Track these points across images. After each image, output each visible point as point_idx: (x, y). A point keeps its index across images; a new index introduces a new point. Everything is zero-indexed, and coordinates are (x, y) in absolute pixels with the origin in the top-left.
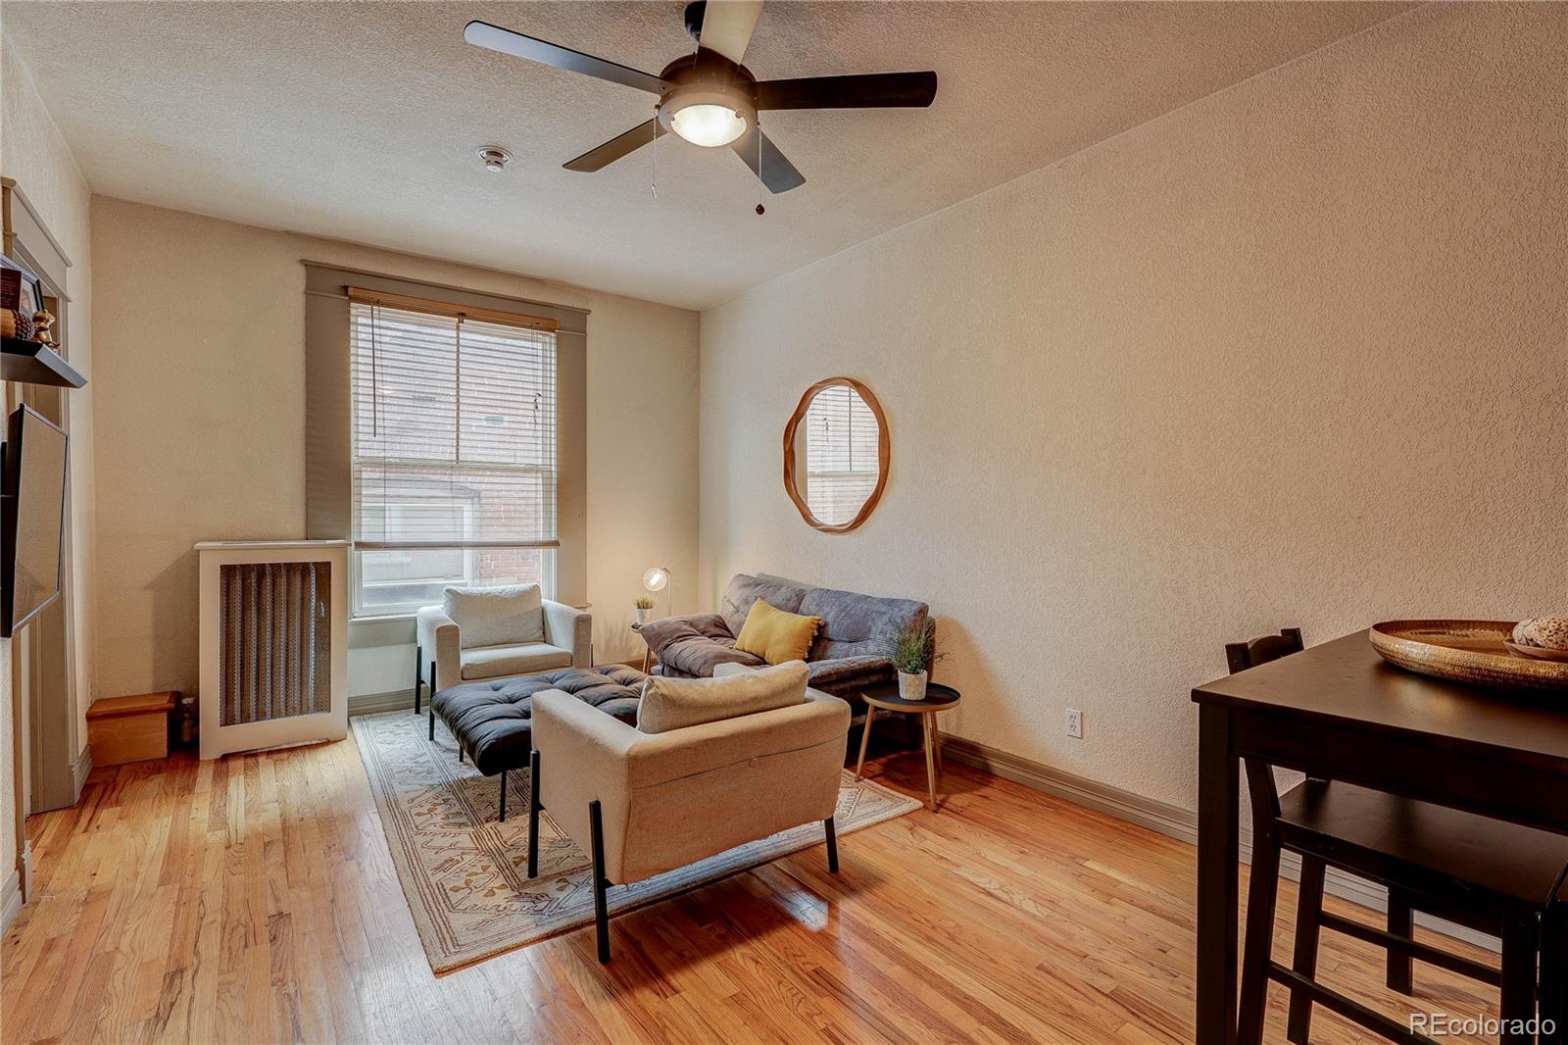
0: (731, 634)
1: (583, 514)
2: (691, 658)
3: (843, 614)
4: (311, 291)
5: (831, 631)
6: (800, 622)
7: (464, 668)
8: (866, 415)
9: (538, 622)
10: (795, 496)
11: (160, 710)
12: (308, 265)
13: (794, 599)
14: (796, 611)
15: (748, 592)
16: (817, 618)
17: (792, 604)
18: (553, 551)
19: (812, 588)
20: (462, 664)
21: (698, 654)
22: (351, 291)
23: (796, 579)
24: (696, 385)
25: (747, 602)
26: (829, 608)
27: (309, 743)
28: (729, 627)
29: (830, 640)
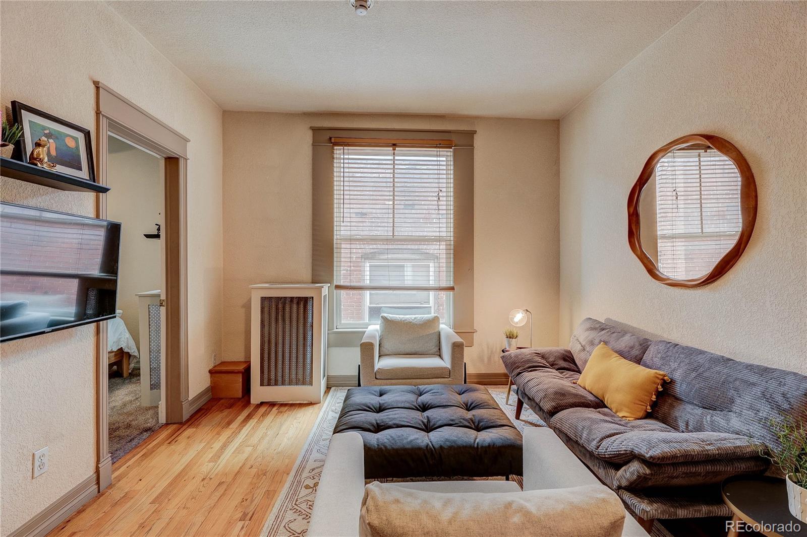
0: (578, 368)
1: (471, 269)
2: (535, 389)
3: (694, 375)
4: (315, 144)
5: (680, 389)
6: (641, 373)
7: (377, 371)
8: (732, 171)
9: (434, 341)
10: (639, 253)
11: (238, 372)
12: (315, 130)
13: (637, 347)
14: (638, 360)
15: (593, 335)
16: (661, 373)
17: (636, 352)
18: (451, 293)
19: (659, 339)
20: (376, 368)
21: (540, 387)
22: (333, 141)
23: (642, 327)
24: (557, 174)
25: (592, 343)
26: (676, 365)
27: (302, 402)
28: (577, 362)
29: (677, 399)
